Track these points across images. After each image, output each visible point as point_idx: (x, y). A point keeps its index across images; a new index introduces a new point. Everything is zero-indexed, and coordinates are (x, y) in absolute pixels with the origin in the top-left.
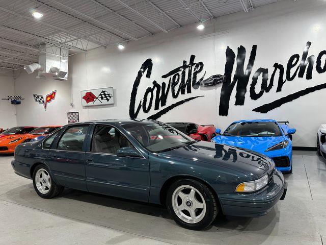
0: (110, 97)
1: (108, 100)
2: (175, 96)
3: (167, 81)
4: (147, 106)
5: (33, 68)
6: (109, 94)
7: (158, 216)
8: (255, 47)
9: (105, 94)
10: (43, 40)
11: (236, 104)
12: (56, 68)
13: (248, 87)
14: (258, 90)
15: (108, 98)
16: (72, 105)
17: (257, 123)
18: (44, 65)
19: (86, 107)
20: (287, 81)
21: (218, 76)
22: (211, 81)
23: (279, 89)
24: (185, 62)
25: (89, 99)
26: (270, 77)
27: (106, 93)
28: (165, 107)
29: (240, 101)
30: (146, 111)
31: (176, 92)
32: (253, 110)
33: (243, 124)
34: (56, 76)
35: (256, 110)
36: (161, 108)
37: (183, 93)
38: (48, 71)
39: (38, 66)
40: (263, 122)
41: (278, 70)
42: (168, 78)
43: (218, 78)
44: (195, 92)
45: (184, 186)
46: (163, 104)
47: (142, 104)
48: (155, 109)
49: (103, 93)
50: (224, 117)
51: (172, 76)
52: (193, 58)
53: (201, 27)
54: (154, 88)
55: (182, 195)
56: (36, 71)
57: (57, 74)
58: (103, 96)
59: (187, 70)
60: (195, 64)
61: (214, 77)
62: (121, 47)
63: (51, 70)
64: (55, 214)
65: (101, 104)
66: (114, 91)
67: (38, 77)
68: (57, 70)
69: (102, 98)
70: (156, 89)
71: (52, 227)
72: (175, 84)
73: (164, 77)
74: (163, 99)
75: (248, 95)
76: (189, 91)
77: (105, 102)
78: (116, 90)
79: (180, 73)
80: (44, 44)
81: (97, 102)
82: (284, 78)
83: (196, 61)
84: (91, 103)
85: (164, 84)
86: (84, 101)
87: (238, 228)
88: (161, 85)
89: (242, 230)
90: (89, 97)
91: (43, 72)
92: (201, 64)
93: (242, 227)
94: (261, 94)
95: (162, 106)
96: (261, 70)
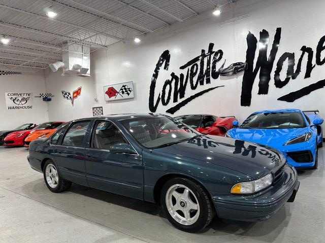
0: (130, 91)
1: (128, 94)
2: (193, 88)
3: (185, 72)
4: (166, 98)
5: (57, 66)
6: (129, 89)
7: (155, 214)
9: (125, 89)
10: (65, 39)
11: (259, 93)
12: (78, 65)
13: (272, 74)
14: (283, 76)
15: (129, 92)
16: (96, 100)
17: (282, 113)
18: (67, 63)
19: (109, 102)
20: (316, 65)
21: (239, 64)
22: (231, 70)
23: (308, 75)
24: (203, 51)
25: (111, 94)
26: (296, 62)
27: (126, 87)
28: (183, 99)
29: (264, 90)
30: (165, 104)
31: (194, 83)
32: (278, 99)
33: (266, 114)
34: (79, 73)
35: (281, 99)
36: (180, 101)
37: (202, 83)
38: (71, 68)
39: (62, 64)
40: (289, 111)
41: (306, 54)
42: (186, 69)
43: (239, 66)
44: (214, 82)
45: (178, 185)
46: (182, 96)
47: (160, 97)
48: (174, 102)
49: (123, 88)
50: (247, 107)
51: (190, 67)
52: (211, 46)
53: (217, 13)
54: (172, 80)
55: (176, 194)
56: (61, 69)
57: (79, 71)
58: (124, 90)
60: (214, 52)
61: (235, 65)
62: (137, 40)
63: (74, 67)
64: (58, 209)
65: (122, 98)
66: (134, 85)
67: (63, 75)
68: (79, 66)
69: (123, 92)
70: (174, 81)
71: (50, 222)
72: (193, 75)
73: (182, 68)
74: (182, 91)
75: (272, 83)
76: (208, 81)
77: (125, 96)
78: (135, 83)
79: (199, 63)
80: (66, 43)
81: (118, 97)
82: (314, 62)
83: (215, 49)
84: (113, 98)
85: (182, 75)
86: (107, 96)
87: (238, 232)
88: (179, 77)
89: (242, 234)
90: (111, 92)
91: (67, 70)
93: (243, 231)
95: (181, 98)
96: (286, 55)
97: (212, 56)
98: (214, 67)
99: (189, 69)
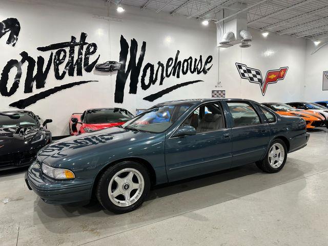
3: (46, 56)
4: (10, 86)
8: (144, 44)
11: (130, 93)
13: (140, 78)
14: (147, 82)
20: (166, 77)
21: (114, 63)
23: (161, 83)
26: (155, 72)
29: (133, 90)
30: (6, 94)
31: (61, 72)
32: (144, 99)
35: (146, 99)
36: (36, 91)
37: (71, 74)
41: (161, 68)
42: (48, 53)
43: (114, 65)
46: (40, 85)
48: (25, 92)
50: (120, 104)
51: (55, 51)
59: (77, 48)
60: (87, 43)
70: (26, 64)
74: (41, 79)
75: (139, 85)
76: (80, 73)
79: (67, 49)
82: (164, 75)
83: (89, 40)
85: (41, 60)
88: (36, 59)
92: (94, 45)
94: (149, 85)
95: (38, 87)
96: (149, 65)
97: (85, 47)
98: (87, 59)
99: (52, 54)
